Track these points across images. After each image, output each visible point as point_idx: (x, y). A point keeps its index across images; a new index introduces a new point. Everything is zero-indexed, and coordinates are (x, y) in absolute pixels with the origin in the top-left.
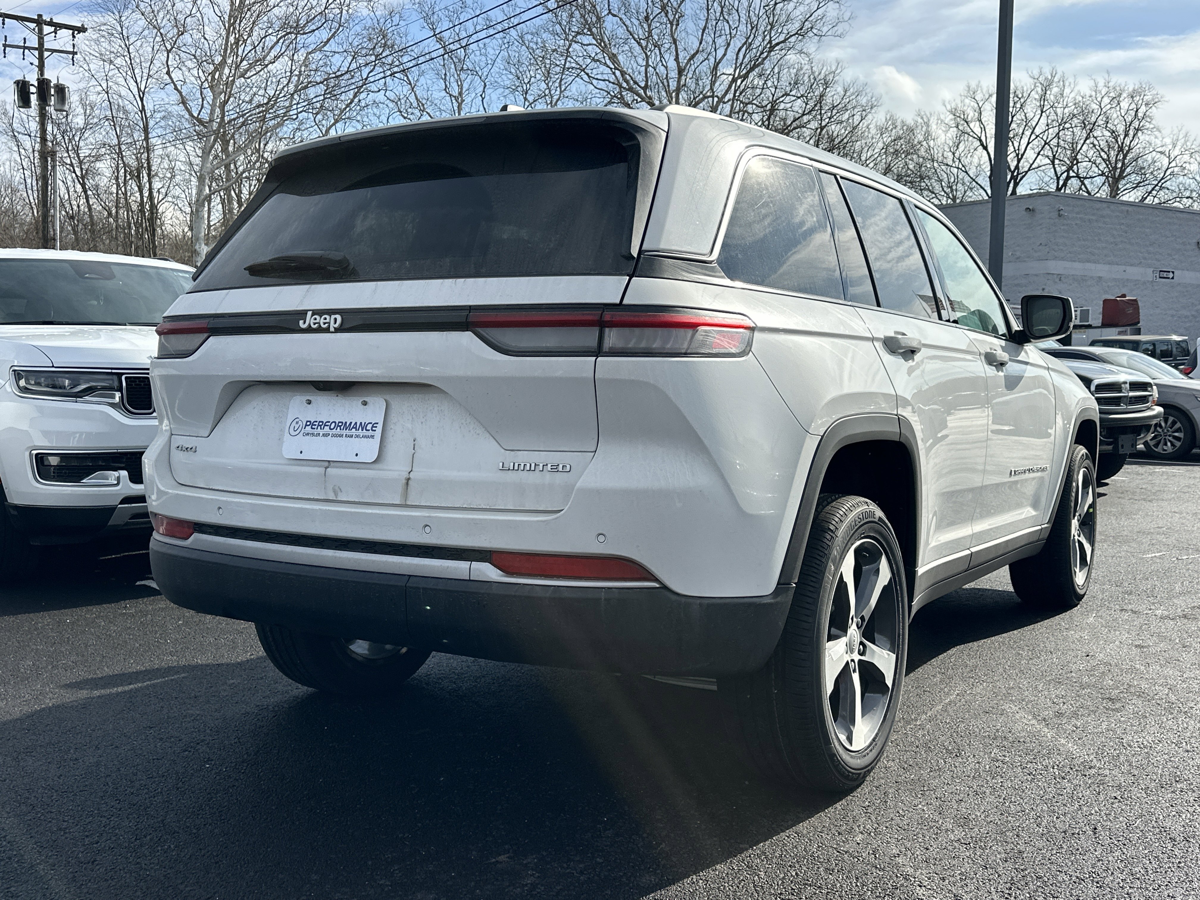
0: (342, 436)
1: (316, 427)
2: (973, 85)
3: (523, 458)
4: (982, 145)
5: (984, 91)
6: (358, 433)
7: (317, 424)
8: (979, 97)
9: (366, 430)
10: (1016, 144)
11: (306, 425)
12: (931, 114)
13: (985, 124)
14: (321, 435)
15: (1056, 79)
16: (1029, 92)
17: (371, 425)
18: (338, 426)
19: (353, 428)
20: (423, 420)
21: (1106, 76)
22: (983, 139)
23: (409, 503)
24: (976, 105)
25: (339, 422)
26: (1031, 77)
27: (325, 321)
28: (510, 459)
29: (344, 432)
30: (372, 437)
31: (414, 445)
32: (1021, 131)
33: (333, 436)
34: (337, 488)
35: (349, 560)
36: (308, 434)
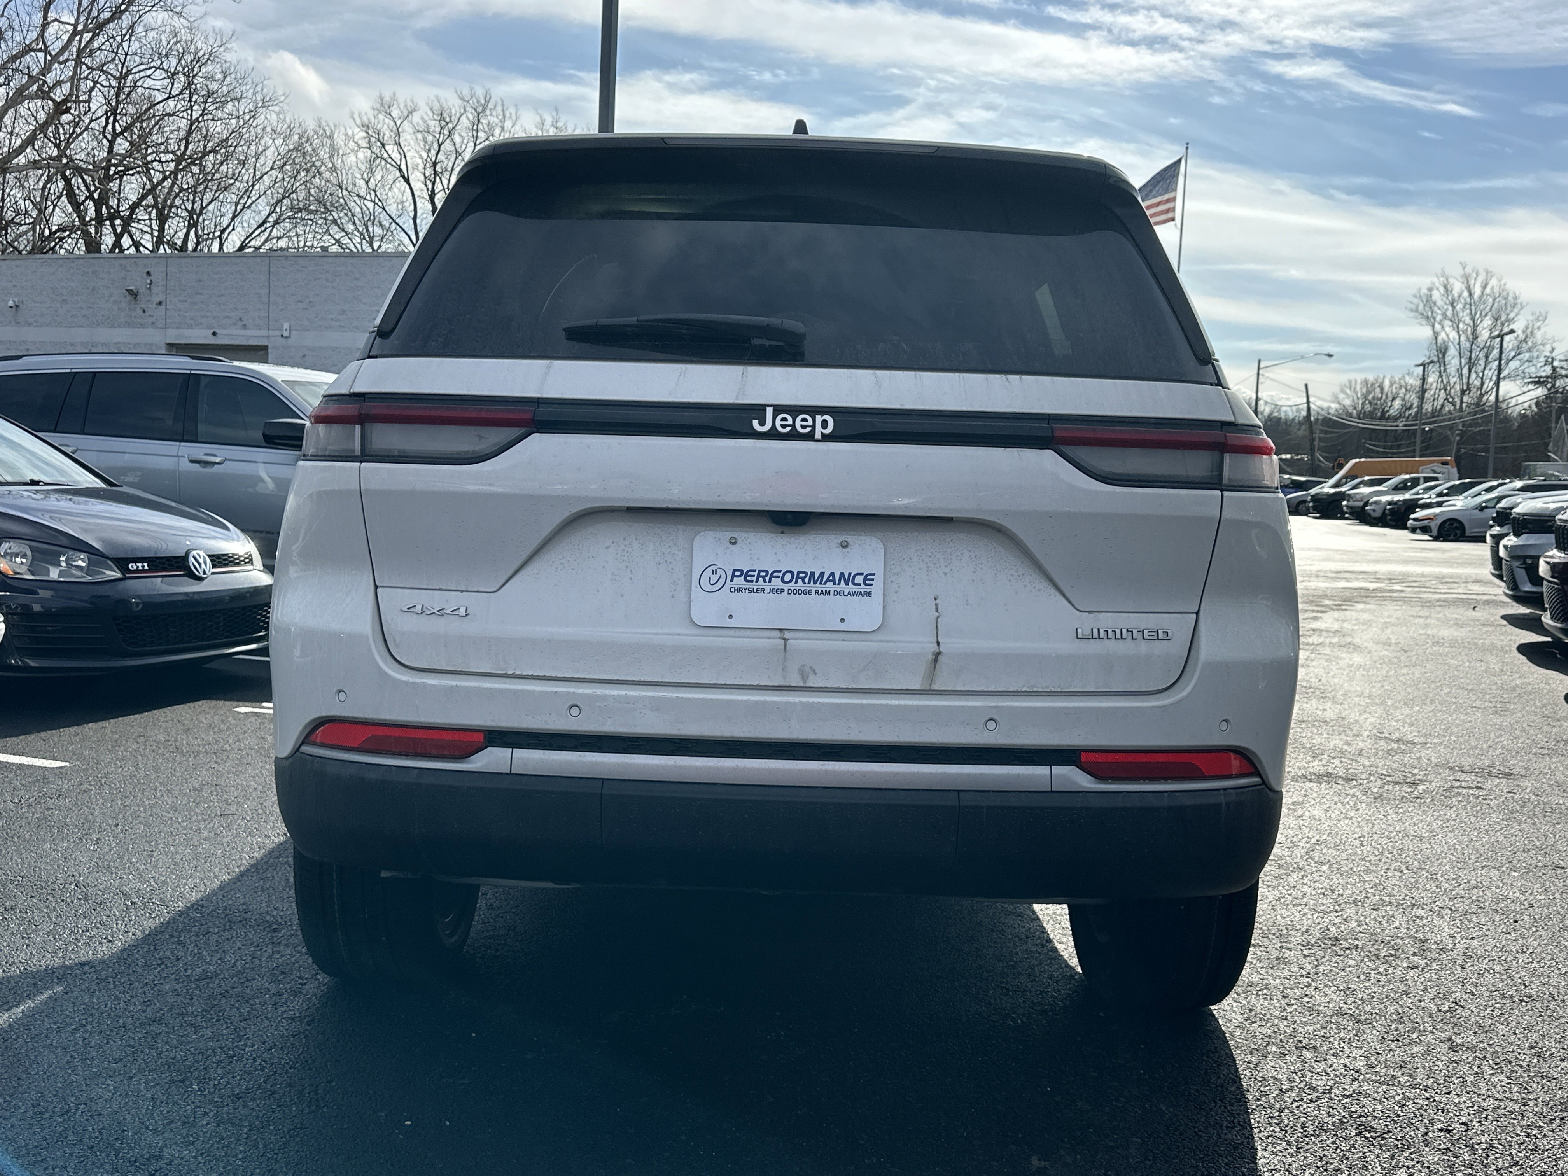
0: (809, 592)
1: (754, 579)
2: (387, 98)
3: (1106, 621)
4: (403, 177)
5: (402, 106)
6: (838, 588)
7: (756, 574)
8: (395, 113)
9: (854, 584)
10: (445, 182)
11: (733, 576)
12: (335, 126)
13: (405, 149)
14: (767, 590)
15: (491, 106)
16: (458, 116)
17: (862, 577)
18: (798, 577)
19: (828, 580)
20: (947, 570)
21: (554, 114)
22: (403, 167)
23: (936, 687)
24: (392, 123)
25: (799, 573)
26: (461, 98)
27: (804, 423)
28: (1087, 623)
29: (813, 587)
30: (868, 594)
31: (937, 605)
32: (450, 165)
33: (791, 592)
34: (807, 669)
35: (852, 773)
36: (740, 590)
